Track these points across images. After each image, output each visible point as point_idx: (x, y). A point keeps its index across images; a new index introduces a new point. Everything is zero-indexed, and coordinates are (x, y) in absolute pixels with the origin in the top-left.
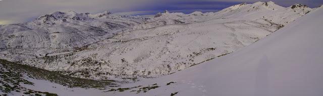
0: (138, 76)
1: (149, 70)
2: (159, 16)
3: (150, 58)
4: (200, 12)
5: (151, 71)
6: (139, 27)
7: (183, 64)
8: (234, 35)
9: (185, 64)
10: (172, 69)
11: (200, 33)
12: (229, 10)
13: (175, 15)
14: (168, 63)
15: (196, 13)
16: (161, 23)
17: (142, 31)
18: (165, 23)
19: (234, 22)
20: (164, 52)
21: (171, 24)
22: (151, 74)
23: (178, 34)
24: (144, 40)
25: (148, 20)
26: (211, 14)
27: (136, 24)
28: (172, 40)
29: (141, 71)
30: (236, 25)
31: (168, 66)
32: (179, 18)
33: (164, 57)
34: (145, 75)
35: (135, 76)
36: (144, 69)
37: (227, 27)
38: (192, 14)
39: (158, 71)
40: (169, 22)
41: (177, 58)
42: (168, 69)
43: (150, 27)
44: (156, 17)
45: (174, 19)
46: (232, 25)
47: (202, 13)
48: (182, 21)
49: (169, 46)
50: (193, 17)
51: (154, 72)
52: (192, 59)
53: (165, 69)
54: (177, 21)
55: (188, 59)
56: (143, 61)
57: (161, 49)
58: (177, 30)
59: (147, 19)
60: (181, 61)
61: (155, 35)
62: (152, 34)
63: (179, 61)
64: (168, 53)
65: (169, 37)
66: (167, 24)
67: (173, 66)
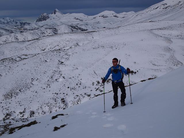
0: (12, 121)
1: (31, 110)
2: (45, 19)
3: (31, 89)
4: (112, 12)
5: (35, 110)
6: (11, 38)
7: (86, 96)
8: (169, 49)
9: (89, 96)
10: (70, 105)
11: (112, 47)
12: (163, 7)
13: (71, 18)
14: (62, 96)
15: (106, 13)
16: (49, 31)
17: (17, 45)
18: (55, 32)
19: (170, 28)
20: (55, 78)
21: (65, 33)
22: (36, 115)
23: (77, 48)
24: (22, 59)
25: (27, 27)
26: (131, 14)
27: (4, 32)
28: (67, 59)
29: (17, 112)
30: (175, 33)
31: (63, 101)
32: (78, 22)
33: (55, 87)
34: (25, 117)
35: (7, 121)
36: (23, 107)
37: (157, 35)
38: (99, 15)
39: (46, 109)
40: (62, 29)
41: (77, 87)
42: (62, 105)
43: (30, 38)
44: (40, 20)
45: (70, 24)
46: (166, 32)
47: (115, 14)
48: (83, 27)
49: (62, 68)
50: (101, 20)
51: (40, 111)
52: (101, 88)
53: (58, 105)
54: (75, 28)
55: (93, 88)
56: (21, 96)
57: (50, 73)
58: (75, 42)
59: (24, 24)
60: (83, 92)
61: (38, 51)
62: (34, 49)
63: (80, 91)
64: (61, 79)
65: (62, 53)
66: (59, 32)
67: (69, 99)
